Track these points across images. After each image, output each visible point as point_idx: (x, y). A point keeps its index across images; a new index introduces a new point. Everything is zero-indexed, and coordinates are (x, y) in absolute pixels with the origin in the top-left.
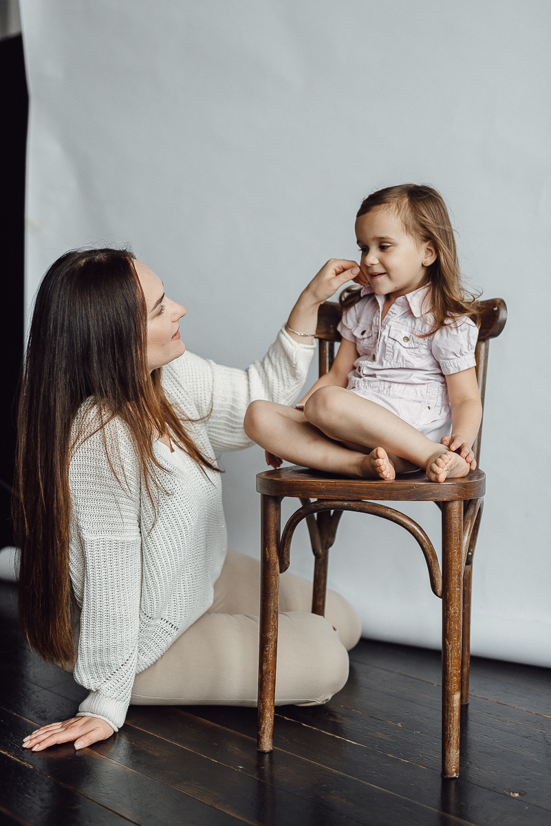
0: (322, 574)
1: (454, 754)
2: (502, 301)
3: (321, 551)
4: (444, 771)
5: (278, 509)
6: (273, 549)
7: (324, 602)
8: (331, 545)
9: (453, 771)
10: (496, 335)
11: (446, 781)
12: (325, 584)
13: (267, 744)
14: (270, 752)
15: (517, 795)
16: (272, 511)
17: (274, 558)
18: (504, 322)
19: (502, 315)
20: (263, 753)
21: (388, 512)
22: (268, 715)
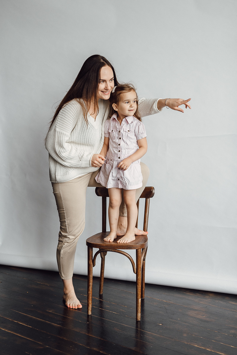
0: (103, 263)
1: (139, 315)
2: (154, 188)
3: (103, 257)
4: (137, 319)
5: (92, 250)
6: (91, 261)
7: (104, 271)
8: (106, 255)
9: (139, 319)
10: (152, 197)
11: (137, 322)
12: (104, 266)
13: (90, 313)
14: (91, 315)
15: (161, 324)
16: (90, 251)
17: (91, 263)
18: (154, 193)
19: (153, 192)
20: (89, 315)
21: (122, 252)
22: (90, 305)
